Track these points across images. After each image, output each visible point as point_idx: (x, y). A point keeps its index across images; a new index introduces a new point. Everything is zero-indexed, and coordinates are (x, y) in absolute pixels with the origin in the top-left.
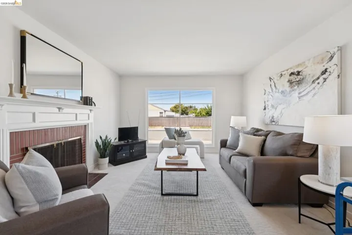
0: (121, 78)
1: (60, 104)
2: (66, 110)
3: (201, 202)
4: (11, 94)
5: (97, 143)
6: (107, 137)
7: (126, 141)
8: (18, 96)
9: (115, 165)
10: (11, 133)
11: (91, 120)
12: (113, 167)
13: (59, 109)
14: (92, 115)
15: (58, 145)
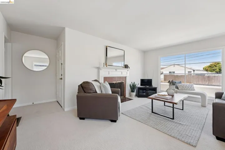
0: (145, 53)
1: (117, 68)
2: (118, 70)
3: (174, 122)
4: (104, 66)
5: (130, 85)
6: (134, 83)
7: (145, 86)
8: (105, 66)
9: (138, 97)
10: (104, 77)
11: (128, 75)
12: (137, 98)
13: (116, 70)
14: (128, 72)
15: (115, 83)
